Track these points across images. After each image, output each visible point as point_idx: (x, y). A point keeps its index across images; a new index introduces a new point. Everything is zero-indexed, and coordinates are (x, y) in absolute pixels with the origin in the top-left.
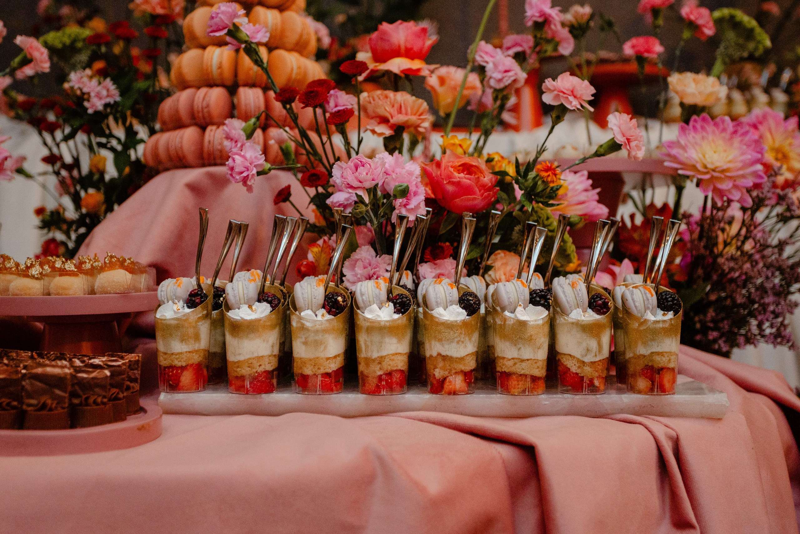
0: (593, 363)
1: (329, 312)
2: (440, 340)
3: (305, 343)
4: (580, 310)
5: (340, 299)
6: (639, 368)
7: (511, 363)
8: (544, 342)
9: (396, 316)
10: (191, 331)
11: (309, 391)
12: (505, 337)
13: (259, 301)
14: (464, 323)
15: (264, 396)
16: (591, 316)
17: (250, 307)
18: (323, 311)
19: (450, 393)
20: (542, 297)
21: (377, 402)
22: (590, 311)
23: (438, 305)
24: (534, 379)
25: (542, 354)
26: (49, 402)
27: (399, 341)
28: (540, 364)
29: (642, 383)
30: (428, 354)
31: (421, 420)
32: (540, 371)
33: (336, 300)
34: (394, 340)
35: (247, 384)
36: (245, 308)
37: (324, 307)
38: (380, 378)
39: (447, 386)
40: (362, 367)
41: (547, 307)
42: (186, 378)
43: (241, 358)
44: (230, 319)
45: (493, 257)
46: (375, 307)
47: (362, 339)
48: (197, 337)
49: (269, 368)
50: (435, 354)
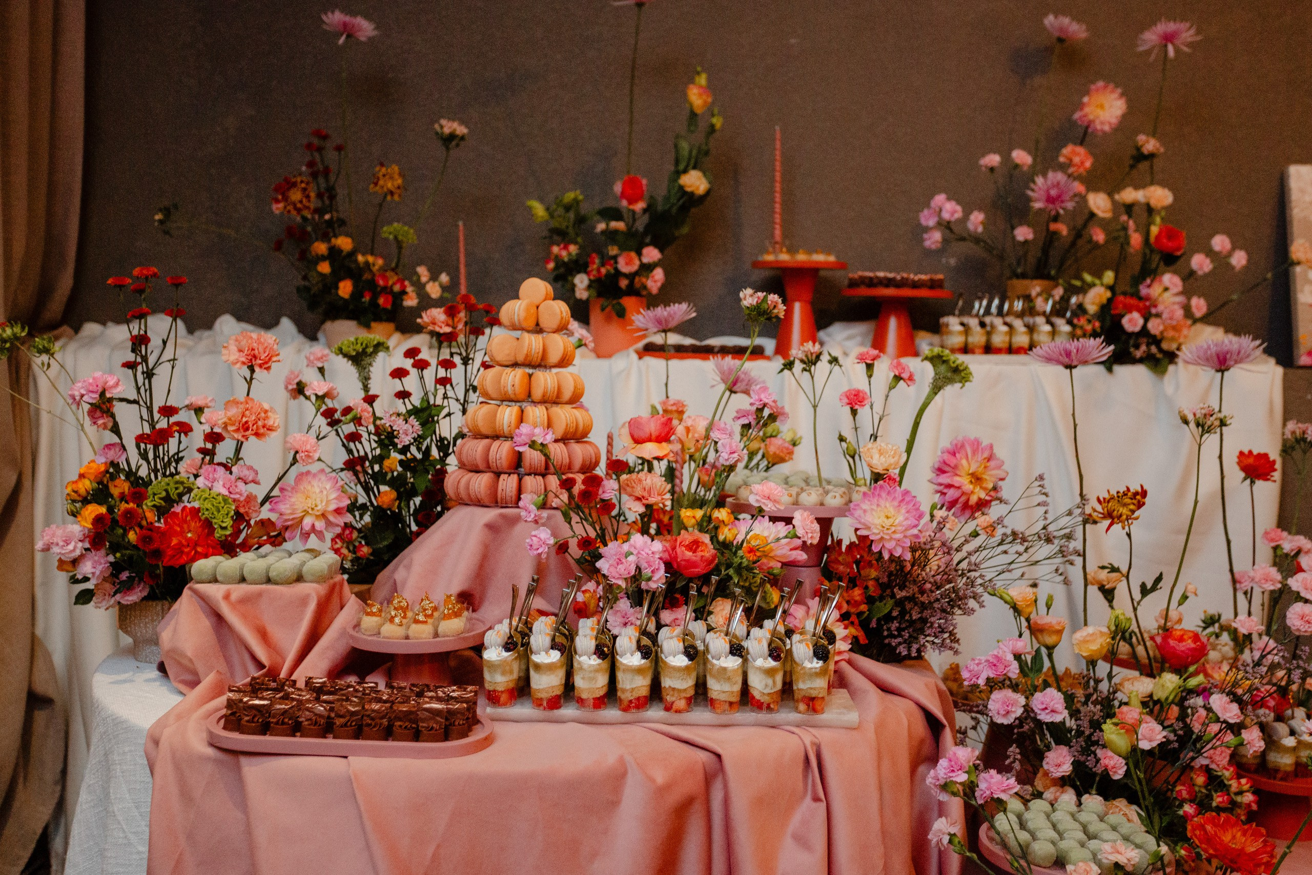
0: (769, 694)
1: (599, 657)
2: (670, 678)
3: (583, 678)
4: (761, 659)
5: (605, 649)
6: (800, 697)
7: (716, 693)
8: (739, 680)
9: (643, 661)
10: (507, 668)
11: (584, 707)
12: (714, 676)
13: (552, 648)
14: (687, 668)
15: (555, 711)
16: (771, 663)
17: (547, 653)
18: (595, 656)
19: (676, 712)
20: (737, 650)
21: (628, 716)
22: (769, 659)
23: (670, 655)
24: (731, 704)
25: (737, 687)
26: (435, 725)
27: (644, 678)
28: (735, 694)
29: (802, 707)
30: (663, 685)
31: (657, 731)
32: (735, 698)
33: (603, 651)
34: (641, 678)
35: (545, 704)
36: (543, 653)
37: (595, 653)
38: (631, 702)
39: (674, 707)
40: (619, 694)
41: (741, 656)
42: (504, 698)
43: (541, 687)
44: (533, 661)
45: (714, 603)
46: (628, 655)
47: (620, 676)
48: (511, 672)
49: (559, 693)
50: (667, 686)
